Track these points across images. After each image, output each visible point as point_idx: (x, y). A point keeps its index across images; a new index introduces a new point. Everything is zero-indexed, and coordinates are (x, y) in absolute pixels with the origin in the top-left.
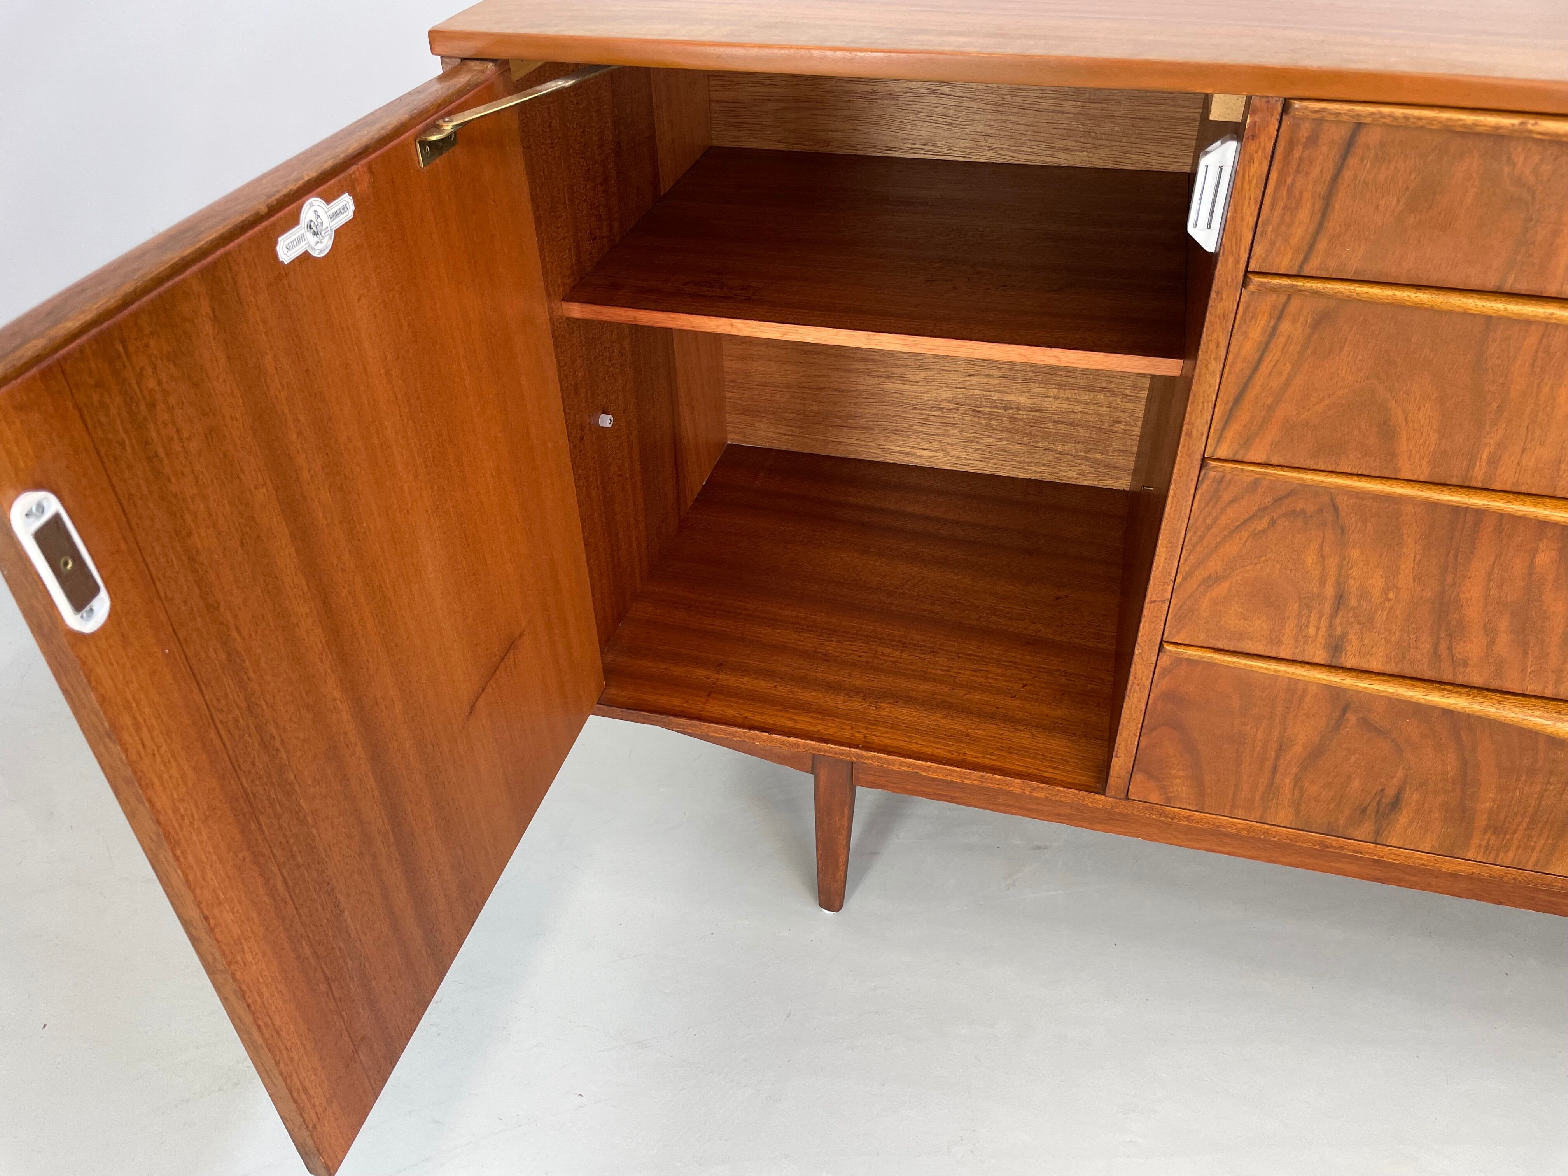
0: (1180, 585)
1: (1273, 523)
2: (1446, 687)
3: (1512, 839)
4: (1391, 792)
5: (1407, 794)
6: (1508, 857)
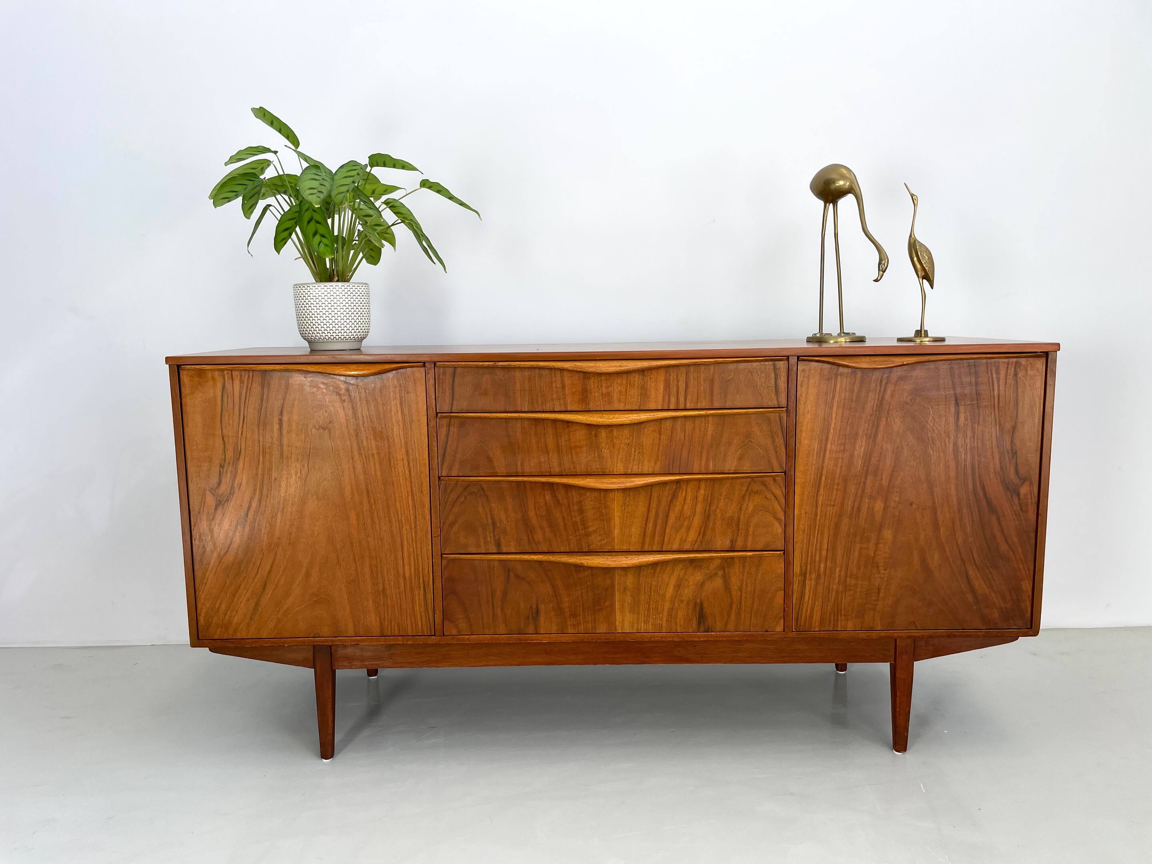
0: (442, 528)
1: (466, 498)
2: (537, 553)
3: (580, 619)
4: (534, 607)
5: (540, 606)
6: (582, 628)
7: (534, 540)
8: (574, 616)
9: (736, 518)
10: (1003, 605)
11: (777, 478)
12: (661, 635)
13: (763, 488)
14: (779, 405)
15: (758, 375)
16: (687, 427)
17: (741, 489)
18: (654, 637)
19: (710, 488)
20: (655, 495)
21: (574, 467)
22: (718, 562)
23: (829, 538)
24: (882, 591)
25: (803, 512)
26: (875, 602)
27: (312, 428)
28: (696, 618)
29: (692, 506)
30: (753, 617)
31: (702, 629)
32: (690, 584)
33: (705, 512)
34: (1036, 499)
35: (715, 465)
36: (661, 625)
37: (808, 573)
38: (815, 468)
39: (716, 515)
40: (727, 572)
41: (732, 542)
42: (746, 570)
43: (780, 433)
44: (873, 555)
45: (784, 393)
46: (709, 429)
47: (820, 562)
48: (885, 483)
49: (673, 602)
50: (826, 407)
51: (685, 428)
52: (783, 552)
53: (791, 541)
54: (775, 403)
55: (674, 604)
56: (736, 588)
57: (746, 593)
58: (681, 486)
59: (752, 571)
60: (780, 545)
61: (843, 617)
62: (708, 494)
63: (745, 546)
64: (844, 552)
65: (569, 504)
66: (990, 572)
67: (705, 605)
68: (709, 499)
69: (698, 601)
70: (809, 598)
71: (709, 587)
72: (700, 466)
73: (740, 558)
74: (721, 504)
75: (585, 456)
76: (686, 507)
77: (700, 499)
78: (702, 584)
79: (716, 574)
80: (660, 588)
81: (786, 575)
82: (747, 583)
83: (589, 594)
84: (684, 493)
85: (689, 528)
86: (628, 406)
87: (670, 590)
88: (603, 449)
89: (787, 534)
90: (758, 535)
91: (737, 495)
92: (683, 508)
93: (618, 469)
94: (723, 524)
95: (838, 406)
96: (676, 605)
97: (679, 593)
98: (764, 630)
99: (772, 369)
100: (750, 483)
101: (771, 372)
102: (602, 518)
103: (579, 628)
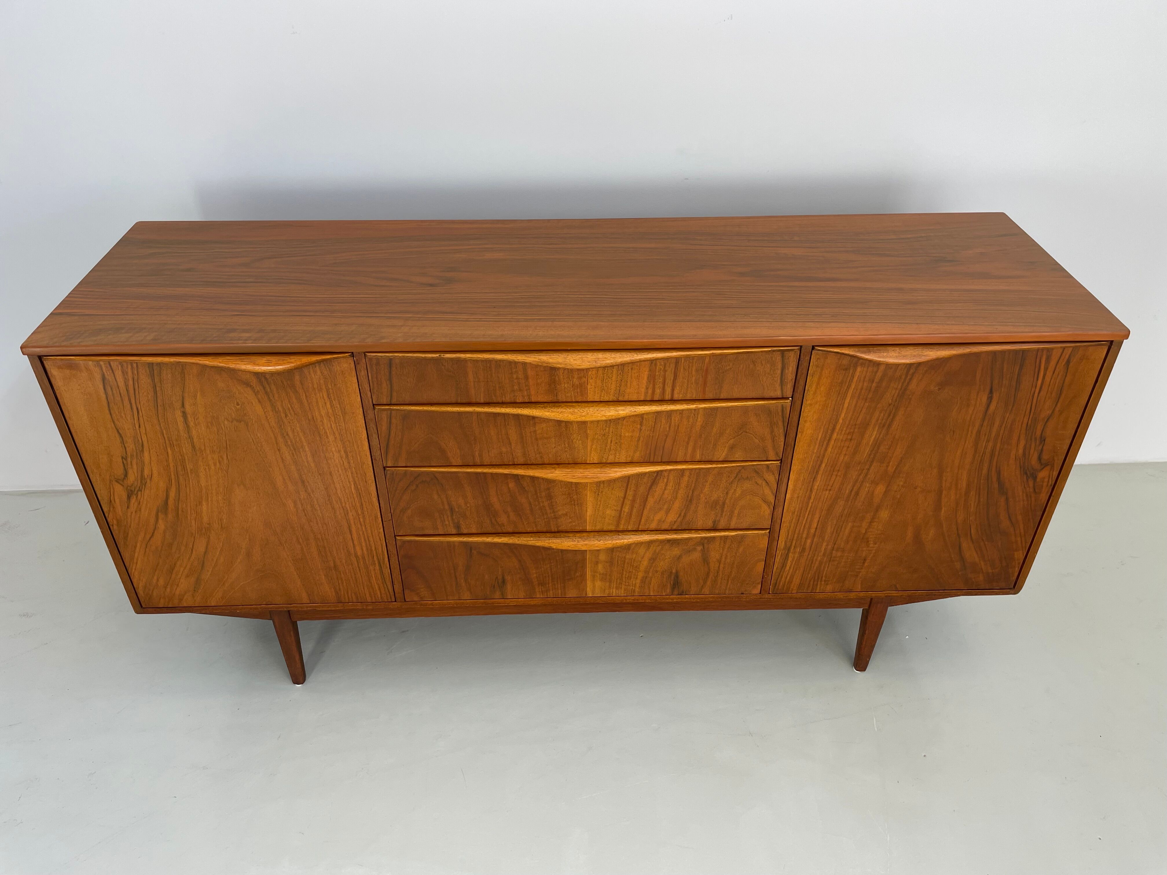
0: (393, 513)
1: (417, 486)
2: (500, 535)
3: (549, 587)
4: (500, 577)
5: (506, 577)
6: (551, 594)
7: (498, 522)
8: (542, 584)
9: (721, 502)
10: (990, 571)
11: (771, 466)
12: (633, 599)
13: (754, 475)
14: (783, 396)
15: (763, 365)
17: (729, 477)
18: (626, 600)
19: (695, 477)
21: (541, 457)
22: (699, 540)
23: (820, 518)
24: (867, 561)
25: (796, 496)
26: (858, 570)
27: (224, 420)
28: (671, 584)
29: (673, 492)
30: (730, 583)
31: (676, 592)
32: (667, 557)
33: (688, 496)
34: (1054, 482)
35: (702, 454)
36: (634, 592)
37: (793, 548)
38: (815, 456)
39: (699, 499)
40: (706, 546)
41: (714, 522)
42: (727, 546)
43: (780, 423)
44: (864, 532)
45: (791, 384)
46: (699, 420)
47: (806, 538)
48: (891, 469)
49: (647, 572)
50: (838, 397)
52: (768, 531)
53: (779, 521)
54: (779, 394)
55: (648, 574)
56: (715, 560)
57: (725, 564)
58: (663, 474)
59: (733, 548)
60: (767, 524)
61: (823, 583)
63: (728, 525)
64: (834, 529)
65: (536, 491)
66: (985, 544)
67: (681, 574)
68: (693, 485)
69: (674, 571)
70: (790, 568)
71: (686, 560)
72: (685, 454)
73: (722, 537)
74: (706, 489)
75: (554, 447)
76: (666, 492)
77: (683, 485)
78: (679, 558)
79: (694, 550)
80: (634, 561)
81: (769, 549)
82: (727, 556)
83: (559, 567)
84: (665, 480)
85: (668, 511)
86: (604, 397)
87: (645, 563)
88: (575, 440)
89: (775, 516)
90: (743, 516)
91: (725, 481)
92: (663, 493)
93: (591, 458)
94: (706, 507)
95: (853, 397)
96: (650, 574)
97: (654, 565)
98: (740, 593)
99: (779, 359)
100: (740, 471)
101: (777, 363)
102: (573, 502)
103: (548, 593)
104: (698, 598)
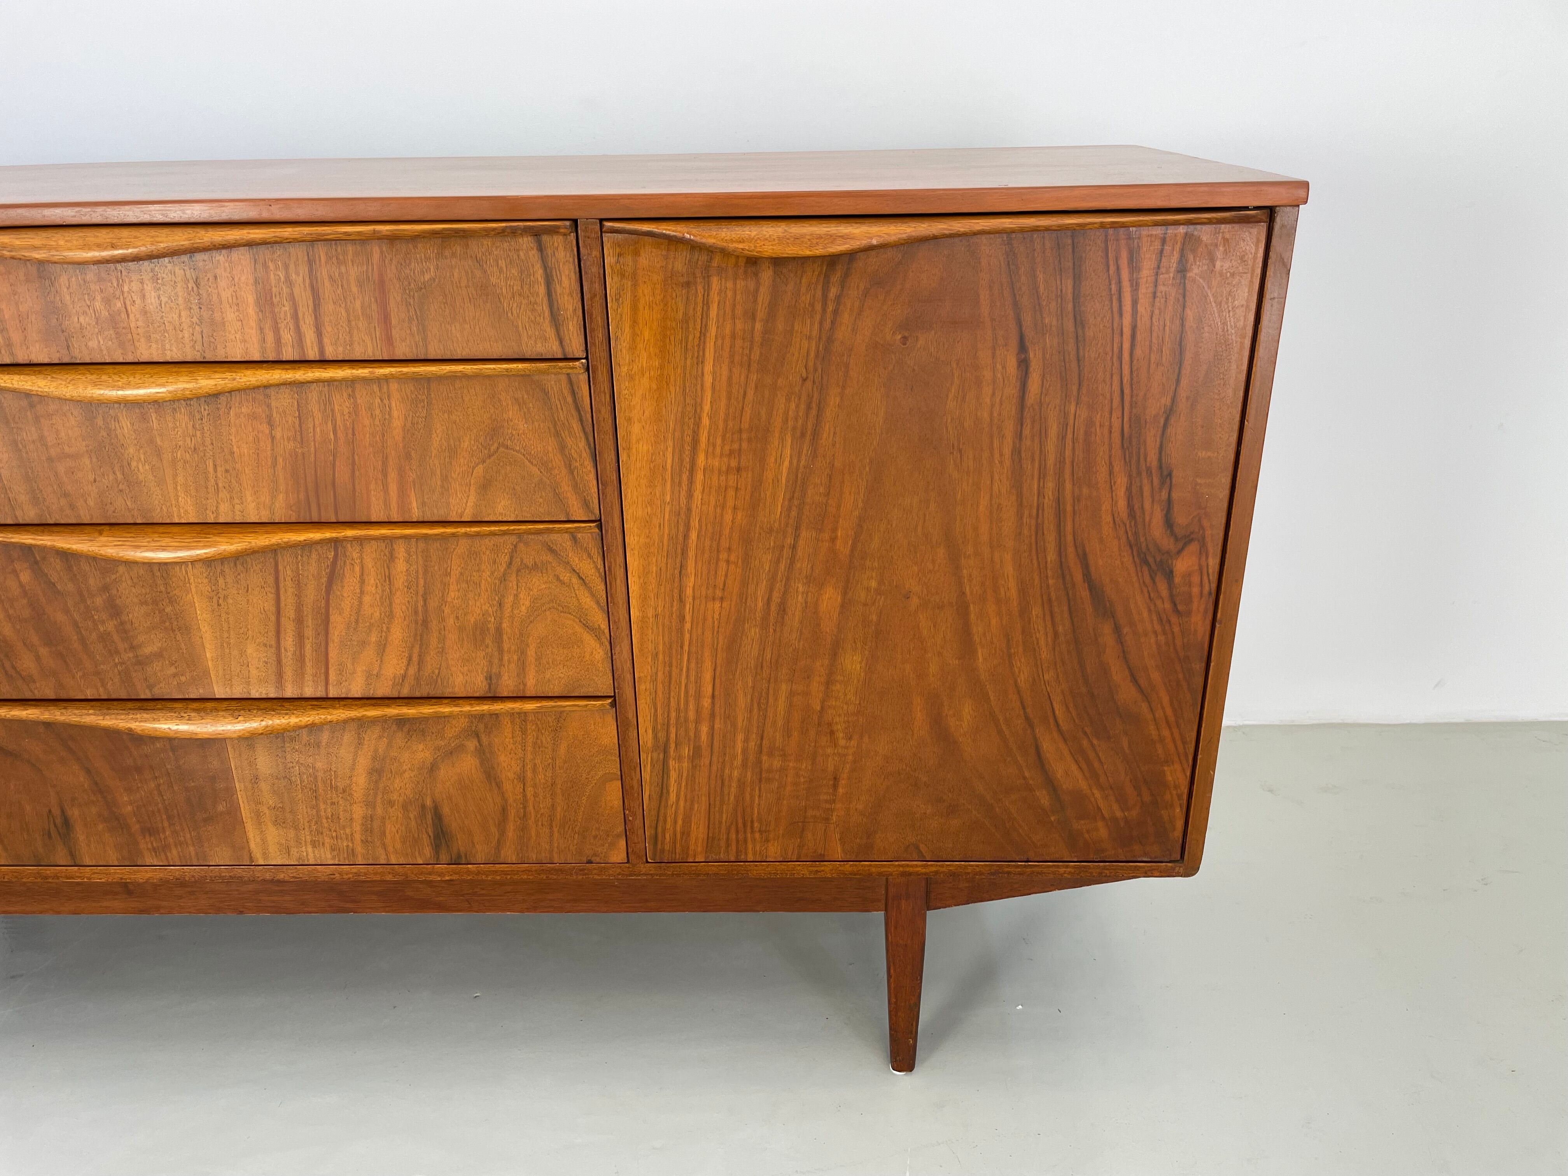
3: (165, 837)
4: (56, 811)
5: (69, 811)
6: (174, 856)
7: (17, 672)
8: (151, 831)
9: (492, 627)
10: (1119, 814)
11: (579, 535)
12: (354, 871)
13: (550, 558)
14: (564, 354)
15: (501, 271)
16: (336, 407)
17: (494, 562)
19: (420, 557)
20: (287, 573)
21: (72, 507)
22: (463, 723)
23: (715, 670)
24: (843, 782)
25: (650, 613)
26: (828, 806)
28: (430, 837)
29: (381, 597)
30: (556, 835)
32: (405, 767)
33: (416, 612)
34: (1214, 586)
35: (424, 504)
36: (353, 850)
37: (673, 746)
38: (671, 511)
39: (443, 620)
40: (485, 740)
41: (489, 678)
42: (530, 740)
43: (576, 425)
44: (819, 708)
45: (575, 319)
46: (395, 414)
47: (698, 721)
48: (843, 548)
49: (370, 804)
50: (686, 359)
51: (333, 410)
52: (610, 701)
53: (629, 677)
54: (554, 349)
55: (374, 807)
56: (511, 775)
57: (535, 786)
58: (348, 553)
59: (544, 742)
60: (604, 685)
61: (757, 835)
62: (417, 572)
63: (521, 687)
64: (752, 700)
65: (81, 594)
66: (1092, 745)
67: (446, 810)
68: (422, 582)
69: (429, 803)
70: (678, 796)
71: (447, 773)
72: (387, 504)
73: (512, 714)
74: (452, 594)
75: (92, 480)
76: (367, 599)
77: (400, 582)
78: (433, 768)
79: (461, 748)
80: (336, 777)
81: (623, 749)
82: (535, 765)
83: (176, 788)
84: (357, 568)
85: (382, 648)
86: (171, 351)
87: (361, 780)
88: (134, 464)
89: (617, 664)
90: (548, 663)
91: (488, 573)
92: (361, 603)
93: (182, 511)
94: (463, 639)
95: (717, 359)
96: (379, 811)
97: (381, 785)
98: (585, 859)
99: (534, 255)
100: (515, 546)
101: (533, 266)
102: (167, 624)
103: (169, 854)
104: (495, 872)
